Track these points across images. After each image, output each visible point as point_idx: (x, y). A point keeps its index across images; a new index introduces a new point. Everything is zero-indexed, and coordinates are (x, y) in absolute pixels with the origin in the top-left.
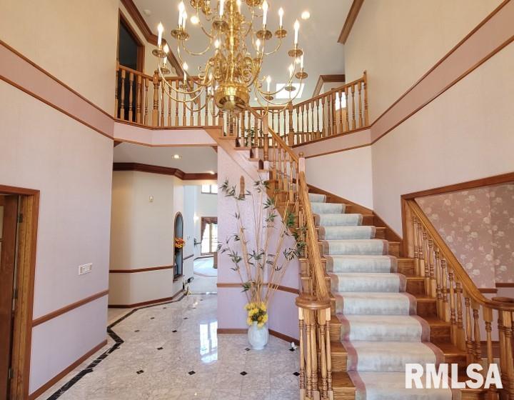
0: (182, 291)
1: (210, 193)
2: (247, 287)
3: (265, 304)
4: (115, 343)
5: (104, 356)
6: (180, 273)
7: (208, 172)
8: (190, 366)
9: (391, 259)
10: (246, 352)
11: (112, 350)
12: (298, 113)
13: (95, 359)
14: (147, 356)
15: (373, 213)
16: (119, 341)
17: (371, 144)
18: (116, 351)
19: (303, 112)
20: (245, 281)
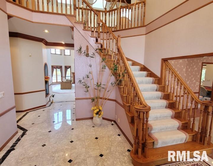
0: (49, 101)
1: (55, 54)
2: (93, 100)
3: (101, 107)
4: (22, 132)
5: (19, 140)
6: (48, 93)
7: (61, 42)
8: (69, 138)
9: (157, 85)
10: (93, 128)
11: (22, 136)
12: (109, 15)
13: (14, 142)
14: (44, 136)
15: (144, 66)
16: (25, 131)
17: (146, 34)
18: (25, 136)
19: (112, 15)
20: (92, 97)
